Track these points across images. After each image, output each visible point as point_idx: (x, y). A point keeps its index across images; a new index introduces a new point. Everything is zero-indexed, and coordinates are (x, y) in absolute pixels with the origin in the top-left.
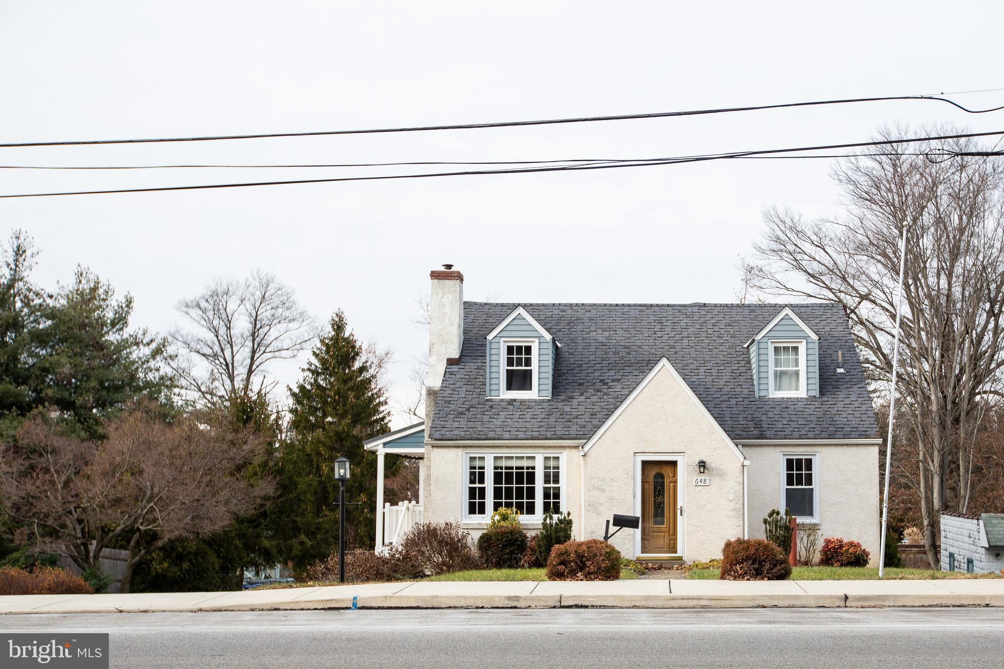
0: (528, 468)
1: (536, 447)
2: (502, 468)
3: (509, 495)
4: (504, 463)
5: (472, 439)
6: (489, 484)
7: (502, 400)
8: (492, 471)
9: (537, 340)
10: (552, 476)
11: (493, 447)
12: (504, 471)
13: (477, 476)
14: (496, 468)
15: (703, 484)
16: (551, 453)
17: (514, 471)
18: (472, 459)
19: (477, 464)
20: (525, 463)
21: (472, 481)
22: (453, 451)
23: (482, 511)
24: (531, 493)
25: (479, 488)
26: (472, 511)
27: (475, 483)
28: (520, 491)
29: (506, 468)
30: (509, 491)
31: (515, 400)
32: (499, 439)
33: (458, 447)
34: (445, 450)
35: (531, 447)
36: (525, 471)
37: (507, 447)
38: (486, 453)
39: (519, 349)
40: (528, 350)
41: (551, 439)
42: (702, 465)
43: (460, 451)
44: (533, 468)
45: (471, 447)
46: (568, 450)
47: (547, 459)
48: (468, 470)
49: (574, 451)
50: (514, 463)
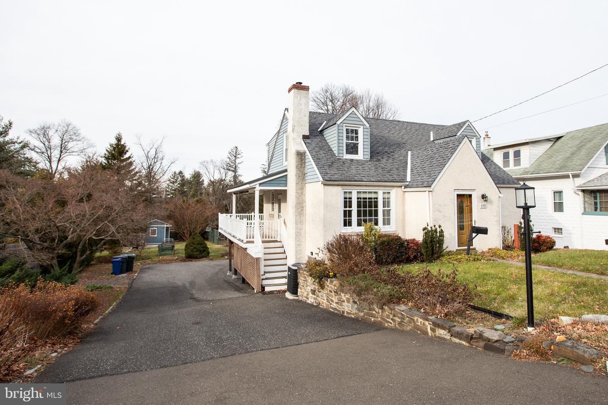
0: (374, 198)
1: (380, 186)
2: (361, 198)
3: (365, 215)
4: (362, 196)
5: (347, 181)
6: (354, 209)
7: (346, 159)
8: (356, 200)
9: (362, 127)
10: (387, 203)
11: (358, 186)
12: (362, 200)
13: (347, 203)
14: (358, 198)
15: (484, 207)
16: (387, 190)
17: (368, 200)
18: (345, 193)
19: (348, 196)
20: (373, 196)
21: (345, 207)
22: (336, 187)
23: (350, 224)
24: (376, 213)
25: (348, 210)
26: (345, 225)
27: (347, 208)
28: (370, 212)
29: (364, 198)
30: (365, 212)
31: (353, 160)
32: (362, 181)
33: (338, 185)
34: (331, 187)
35: (377, 186)
36: (373, 200)
37: (365, 186)
38: (353, 189)
39: (352, 131)
40: (356, 132)
41: (388, 182)
42: (484, 197)
43: (340, 188)
44: (377, 198)
45: (346, 185)
46: (396, 188)
47: (384, 193)
48: (343, 200)
49: (399, 189)
50: (368, 196)
